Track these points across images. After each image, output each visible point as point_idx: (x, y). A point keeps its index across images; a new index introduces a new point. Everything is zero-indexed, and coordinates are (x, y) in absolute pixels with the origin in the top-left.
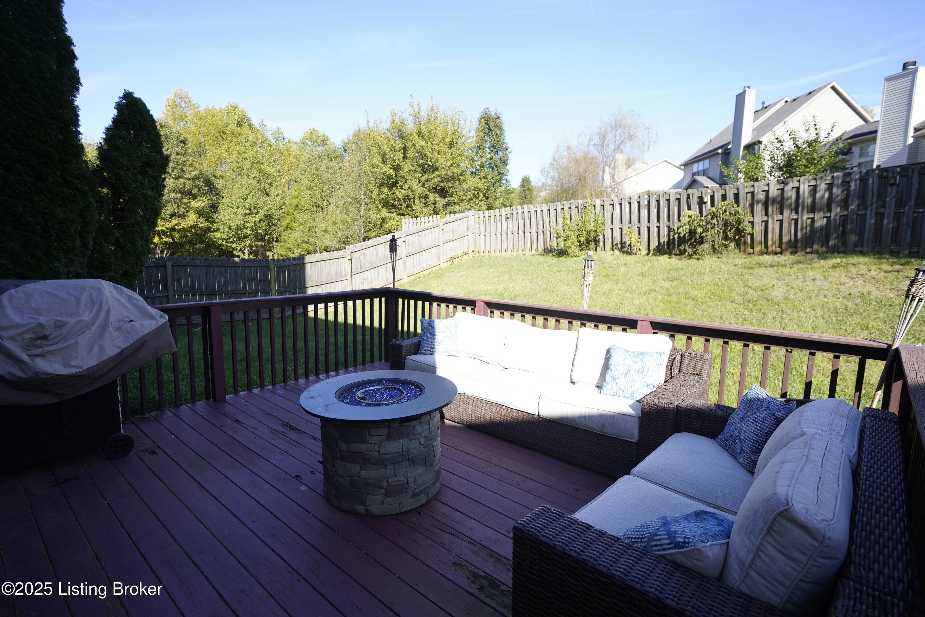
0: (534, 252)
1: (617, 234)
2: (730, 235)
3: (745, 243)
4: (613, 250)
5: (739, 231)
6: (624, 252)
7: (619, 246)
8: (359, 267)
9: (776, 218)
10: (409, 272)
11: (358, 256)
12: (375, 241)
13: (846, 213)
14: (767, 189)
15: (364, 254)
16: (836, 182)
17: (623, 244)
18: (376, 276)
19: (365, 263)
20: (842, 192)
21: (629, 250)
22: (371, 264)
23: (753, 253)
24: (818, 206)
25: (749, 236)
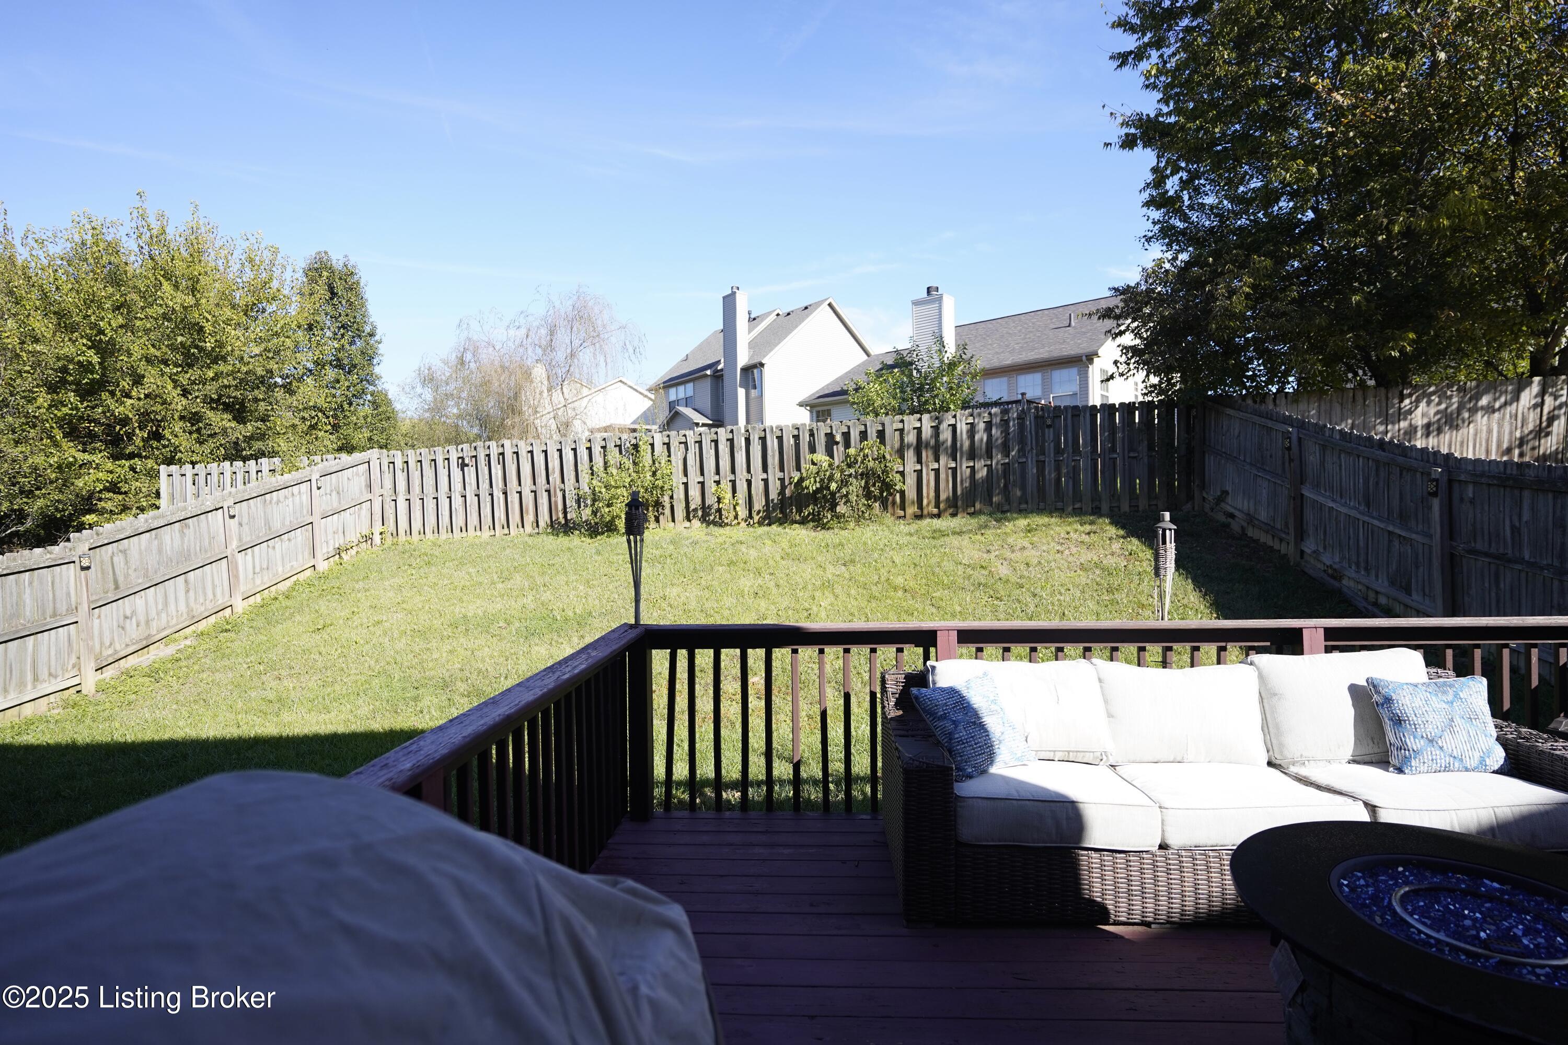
0: (528, 528)
1: (695, 493)
2: (875, 491)
3: (894, 503)
4: (689, 520)
5: (887, 486)
6: (709, 523)
7: (700, 513)
8: (112, 586)
9: (931, 467)
10: (244, 587)
11: (107, 558)
12: (154, 518)
13: (1007, 461)
14: (918, 425)
15: (124, 552)
16: (994, 421)
17: (705, 508)
18: (160, 607)
19: (127, 576)
20: (1001, 433)
21: (717, 519)
22: (146, 575)
23: (905, 517)
24: (977, 452)
25: (898, 495)
